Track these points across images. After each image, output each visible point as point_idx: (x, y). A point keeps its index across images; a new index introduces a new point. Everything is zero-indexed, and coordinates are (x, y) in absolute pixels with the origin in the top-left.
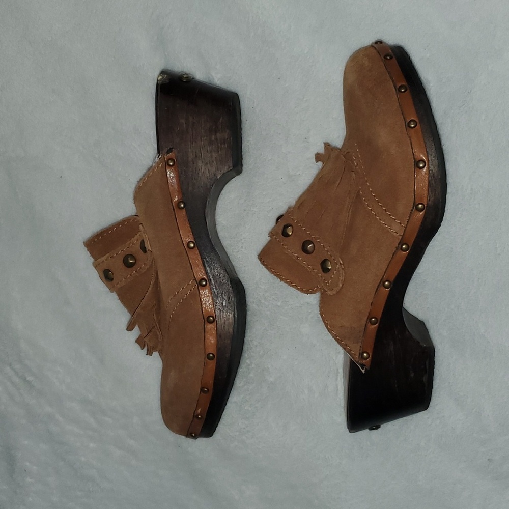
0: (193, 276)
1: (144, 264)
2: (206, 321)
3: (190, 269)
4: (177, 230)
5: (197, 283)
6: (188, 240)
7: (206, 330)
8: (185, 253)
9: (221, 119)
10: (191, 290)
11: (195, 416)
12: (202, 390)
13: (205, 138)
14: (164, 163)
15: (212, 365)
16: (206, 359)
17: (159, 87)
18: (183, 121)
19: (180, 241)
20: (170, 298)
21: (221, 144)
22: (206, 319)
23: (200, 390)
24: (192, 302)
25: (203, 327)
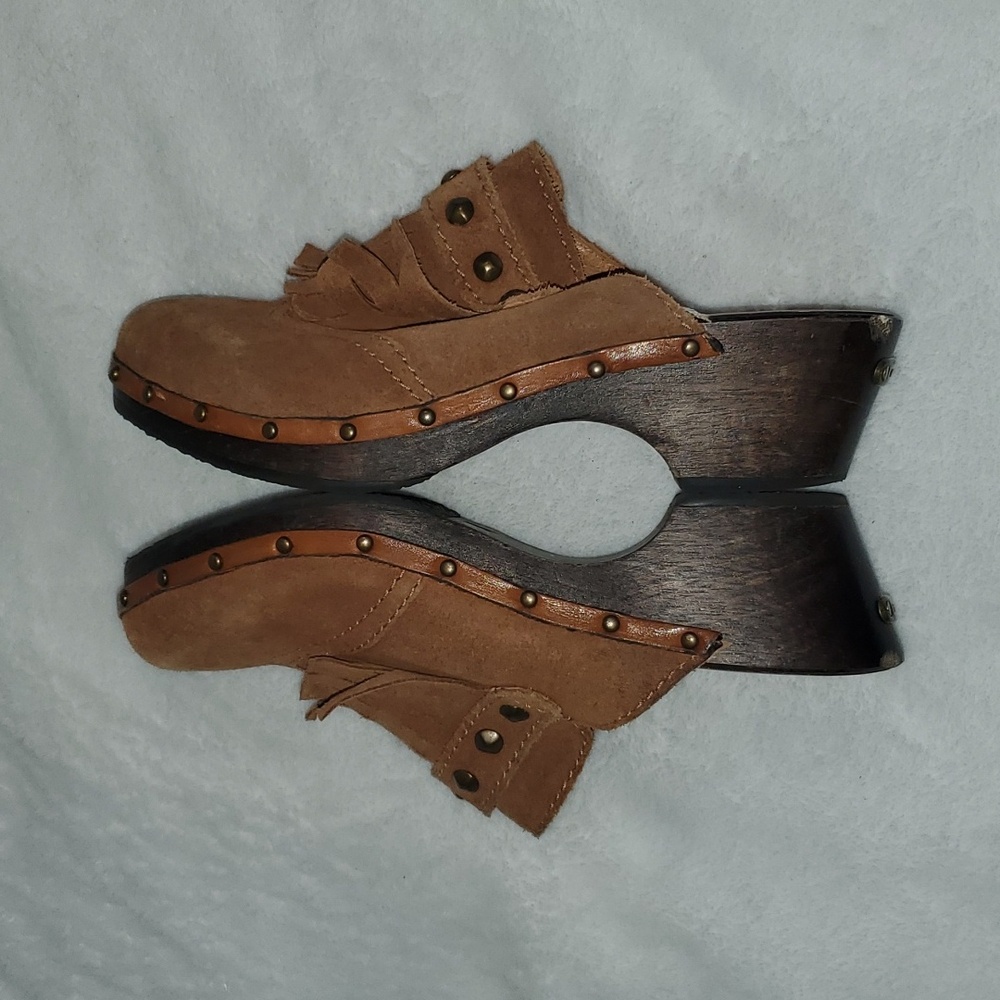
0: (441, 395)
1: (478, 299)
2: (345, 422)
3: (457, 390)
4: (540, 362)
5: (427, 403)
6: (519, 384)
7: (328, 422)
8: (492, 378)
9: (784, 454)
10: (411, 391)
11: (150, 385)
12: (203, 406)
13: (744, 421)
14: (690, 333)
15: (254, 432)
16: (265, 421)
17: (862, 320)
18: (784, 372)
19: (519, 366)
20: (395, 343)
21: (729, 454)
22: (349, 422)
23: (202, 401)
24: (385, 393)
25: (332, 416)
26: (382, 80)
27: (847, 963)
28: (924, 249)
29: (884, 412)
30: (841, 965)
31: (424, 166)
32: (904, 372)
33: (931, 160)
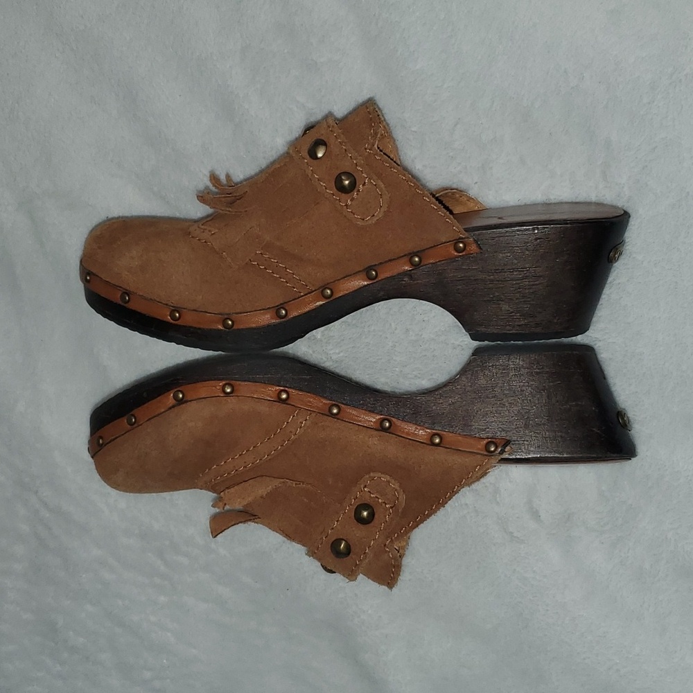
26: (286, 51)
27: (589, 658)
28: (646, 166)
29: (619, 283)
30: (584, 659)
31: (312, 109)
32: (634, 255)
33: (649, 103)
